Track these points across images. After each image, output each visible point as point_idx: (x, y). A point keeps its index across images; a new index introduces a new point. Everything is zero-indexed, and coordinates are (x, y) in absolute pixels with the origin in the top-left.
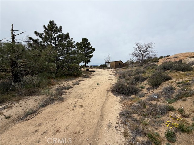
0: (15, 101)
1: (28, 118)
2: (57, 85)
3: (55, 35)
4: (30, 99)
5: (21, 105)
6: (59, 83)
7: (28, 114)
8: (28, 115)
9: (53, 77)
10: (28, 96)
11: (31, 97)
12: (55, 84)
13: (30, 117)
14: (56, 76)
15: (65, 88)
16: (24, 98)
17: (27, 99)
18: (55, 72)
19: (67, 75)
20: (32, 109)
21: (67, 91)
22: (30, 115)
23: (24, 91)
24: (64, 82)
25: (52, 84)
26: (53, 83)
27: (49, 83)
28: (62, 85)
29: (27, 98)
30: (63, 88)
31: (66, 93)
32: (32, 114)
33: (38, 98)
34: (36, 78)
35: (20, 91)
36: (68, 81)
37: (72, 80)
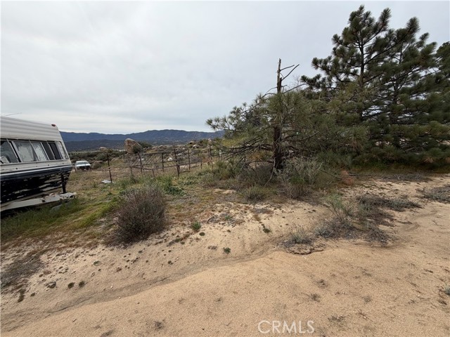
0: (275, 202)
1: (295, 248)
2: (358, 189)
3: (362, 50)
4: (299, 208)
5: (284, 215)
6: (362, 182)
7: (295, 241)
8: (296, 243)
9: (346, 164)
10: (294, 199)
11: (300, 204)
12: (352, 185)
13: (299, 249)
14: (355, 164)
15: (388, 204)
16: (289, 201)
17: (293, 206)
18: (351, 152)
19: (392, 162)
20: (303, 231)
21: (397, 215)
22: (299, 243)
23: (289, 187)
24: (379, 183)
25: (343, 183)
26: (347, 182)
27: (337, 180)
28: (376, 191)
29: (293, 204)
30: (380, 200)
31: (392, 220)
32: (302, 243)
33: (314, 211)
34: (314, 163)
35: (283, 187)
36: (395, 180)
37: (411, 179)
